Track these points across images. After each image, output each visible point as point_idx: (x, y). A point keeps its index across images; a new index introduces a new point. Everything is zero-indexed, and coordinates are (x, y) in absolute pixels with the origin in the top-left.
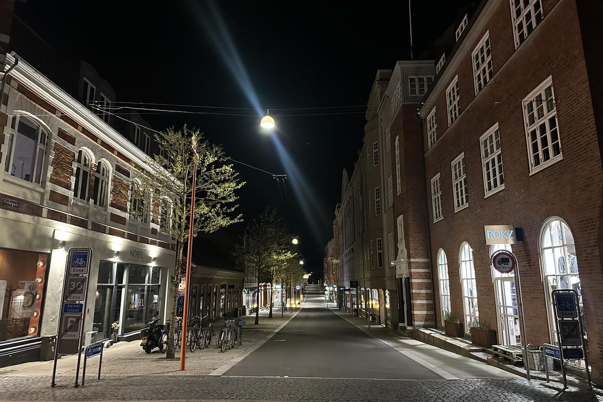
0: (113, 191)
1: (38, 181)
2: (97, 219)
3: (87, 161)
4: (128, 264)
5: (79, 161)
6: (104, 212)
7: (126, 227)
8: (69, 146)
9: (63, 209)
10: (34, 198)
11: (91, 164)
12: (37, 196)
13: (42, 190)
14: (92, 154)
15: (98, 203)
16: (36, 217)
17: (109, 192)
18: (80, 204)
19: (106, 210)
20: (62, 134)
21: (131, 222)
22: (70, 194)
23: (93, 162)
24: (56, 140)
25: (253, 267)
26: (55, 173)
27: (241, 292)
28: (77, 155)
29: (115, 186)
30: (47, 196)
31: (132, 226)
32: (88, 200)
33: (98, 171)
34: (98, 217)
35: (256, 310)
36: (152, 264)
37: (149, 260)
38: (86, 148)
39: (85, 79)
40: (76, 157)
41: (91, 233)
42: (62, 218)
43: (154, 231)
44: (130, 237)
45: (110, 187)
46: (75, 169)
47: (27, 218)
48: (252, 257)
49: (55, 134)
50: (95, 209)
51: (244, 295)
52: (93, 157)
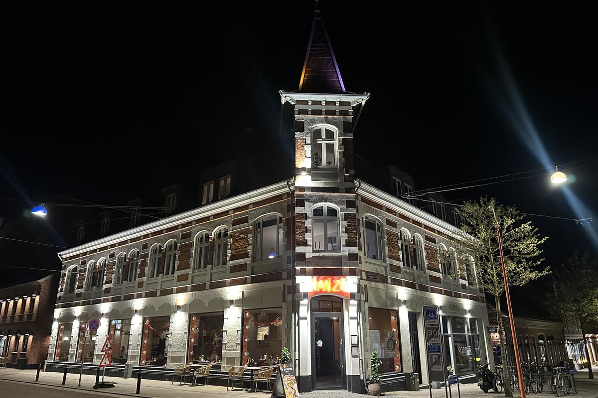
0: (427, 257)
1: (381, 259)
2: (420, 281)
3: (405, 236)
4: (449, 316)
5: (401, 239)
6: (425, 275)
7: (442, 285)
8: (393, 230)
9: (399, 277)
10: (381, 271)
11: (409, 239)
12: (383, 269)
13: (384, 264)
14: (408, 231)
15: (419, 269)
16: (386, 284)
17: (425, 258)
18: (408, 271)
19: (425, 273)
20: (389, 223)
21: (445, 281)
22: (401, 264)
23: (410, 237)
24: (386, 228)
25: (572, 316)
26: (390, 251)
27: (563, 343)
28: (399, 234)
29: (427, 252)
30: (388, 269)
31: (446, 284)
32: (412, 267)
33: (414, 244)
34: (422, 280)
35: (588, 365)
36: (468, 316)
37: (465, 312)
38: (404, 228)
39: (393, 177)
40: (399, 237)
41: (419, 293)
42: (399, 283)
43: (464, 286)
44: (446, 293)
45: (424, 254)
46: (400, 245)
47: (381, 286)
48: (568, 305)
49: (385, 224)
50: (419, 273)
51: (568, 348)
52: (409, 234)
